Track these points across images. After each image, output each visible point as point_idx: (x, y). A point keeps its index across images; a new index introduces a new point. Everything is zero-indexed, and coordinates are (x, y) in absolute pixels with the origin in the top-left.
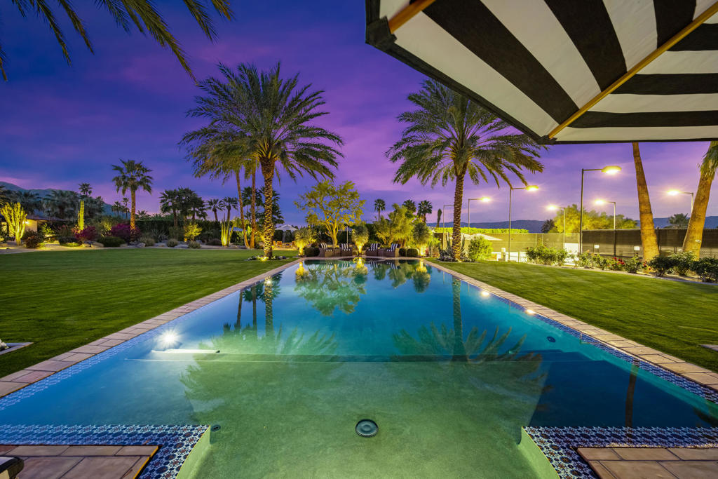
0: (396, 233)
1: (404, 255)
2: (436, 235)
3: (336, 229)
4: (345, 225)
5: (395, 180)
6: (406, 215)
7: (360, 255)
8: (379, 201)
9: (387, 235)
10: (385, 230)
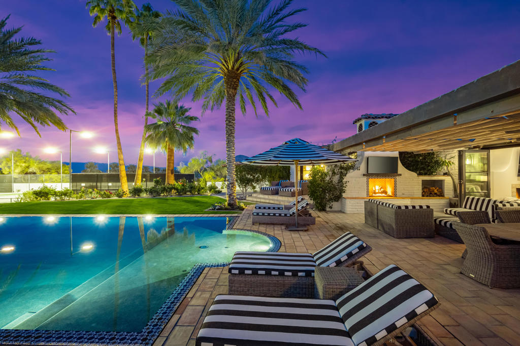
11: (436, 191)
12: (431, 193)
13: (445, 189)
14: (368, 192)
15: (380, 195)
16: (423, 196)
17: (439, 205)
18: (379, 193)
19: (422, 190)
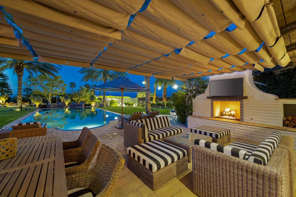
0: (82, 98)
1: (86, 106)
2: (99, 99)
3: (50, 96)
4: (56, 94)
5: (83, 80)
6: (86, 91)
7: (67, 107)
8: (71, 83)
9: (78, 99)
10: (77, 97)
14: (212, 113)
15: (228, 117)
16: (285, 125)
18: (226, 115)
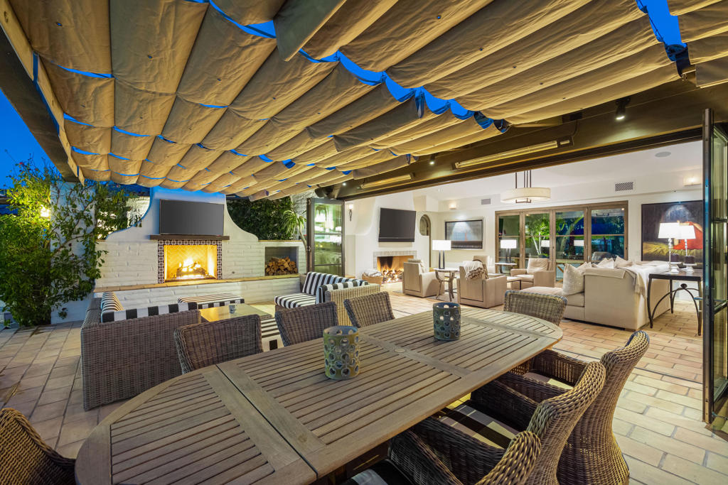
11: (286, 265)
12: (279, 269)
13: (299, 261)
14: (161, 272)
15: (192, 276)
16: (267, 274)
17: (286, 288)
18: (188, 273)
19: (266, 263)
